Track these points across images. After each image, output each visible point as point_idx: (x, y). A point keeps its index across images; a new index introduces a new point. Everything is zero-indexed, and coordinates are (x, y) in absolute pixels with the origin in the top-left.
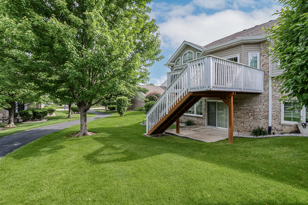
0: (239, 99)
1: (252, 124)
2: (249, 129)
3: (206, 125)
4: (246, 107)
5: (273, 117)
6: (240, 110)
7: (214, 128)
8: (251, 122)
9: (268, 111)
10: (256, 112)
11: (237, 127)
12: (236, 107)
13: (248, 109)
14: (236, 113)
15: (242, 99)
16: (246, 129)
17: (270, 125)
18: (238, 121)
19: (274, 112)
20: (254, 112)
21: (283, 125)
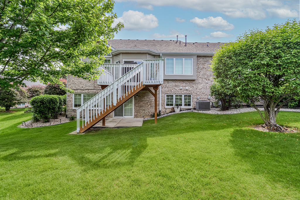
0: (141, 93)
1: (150, 110)
2: (148, 114)
3: (113, 117)
4: (146, 98)
5: (161, 104)
6: (142, 101)
7: (121, 118)
8: (149, 109)
9: (159, 101)
10: (152, 102)
11: (140, 113)
12: (139, 99)
13: (147, 100)
14: (140, 103)
15: (144, 93)
16: (146, 114)
17: (160, 110)
18: (141, 109)
19: (162, 101)
20: (151, 102)
21: (166, 109)
